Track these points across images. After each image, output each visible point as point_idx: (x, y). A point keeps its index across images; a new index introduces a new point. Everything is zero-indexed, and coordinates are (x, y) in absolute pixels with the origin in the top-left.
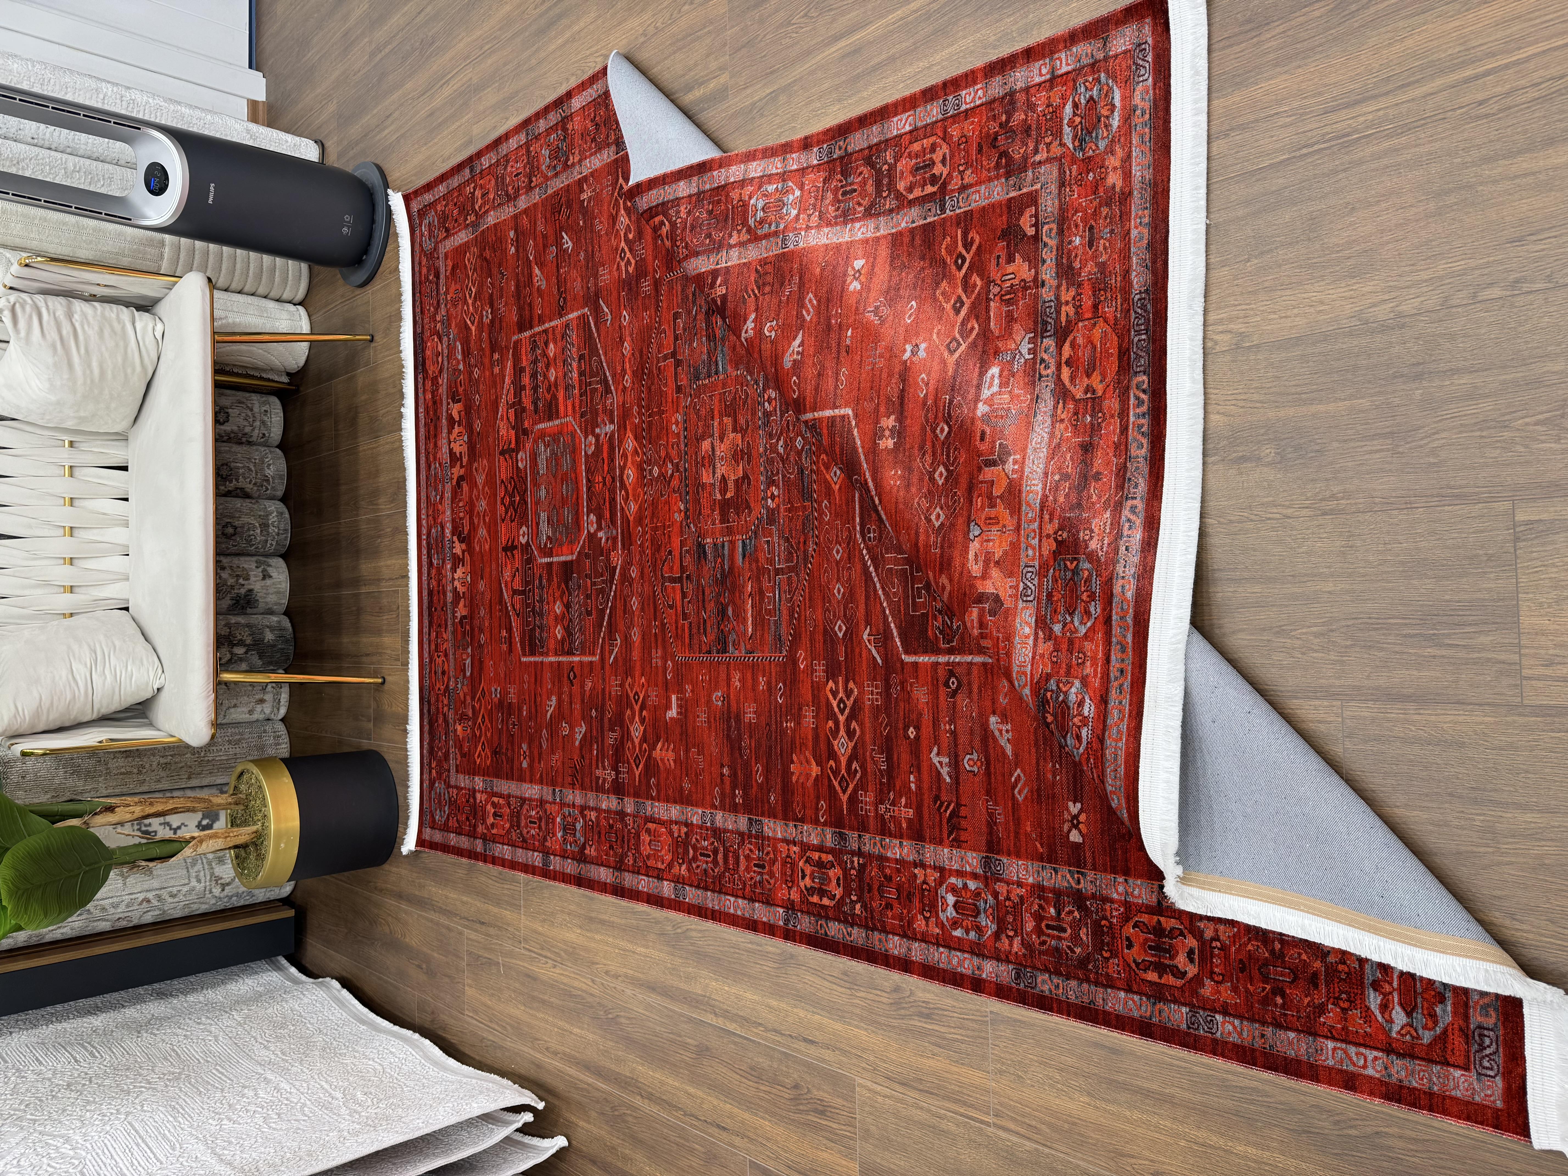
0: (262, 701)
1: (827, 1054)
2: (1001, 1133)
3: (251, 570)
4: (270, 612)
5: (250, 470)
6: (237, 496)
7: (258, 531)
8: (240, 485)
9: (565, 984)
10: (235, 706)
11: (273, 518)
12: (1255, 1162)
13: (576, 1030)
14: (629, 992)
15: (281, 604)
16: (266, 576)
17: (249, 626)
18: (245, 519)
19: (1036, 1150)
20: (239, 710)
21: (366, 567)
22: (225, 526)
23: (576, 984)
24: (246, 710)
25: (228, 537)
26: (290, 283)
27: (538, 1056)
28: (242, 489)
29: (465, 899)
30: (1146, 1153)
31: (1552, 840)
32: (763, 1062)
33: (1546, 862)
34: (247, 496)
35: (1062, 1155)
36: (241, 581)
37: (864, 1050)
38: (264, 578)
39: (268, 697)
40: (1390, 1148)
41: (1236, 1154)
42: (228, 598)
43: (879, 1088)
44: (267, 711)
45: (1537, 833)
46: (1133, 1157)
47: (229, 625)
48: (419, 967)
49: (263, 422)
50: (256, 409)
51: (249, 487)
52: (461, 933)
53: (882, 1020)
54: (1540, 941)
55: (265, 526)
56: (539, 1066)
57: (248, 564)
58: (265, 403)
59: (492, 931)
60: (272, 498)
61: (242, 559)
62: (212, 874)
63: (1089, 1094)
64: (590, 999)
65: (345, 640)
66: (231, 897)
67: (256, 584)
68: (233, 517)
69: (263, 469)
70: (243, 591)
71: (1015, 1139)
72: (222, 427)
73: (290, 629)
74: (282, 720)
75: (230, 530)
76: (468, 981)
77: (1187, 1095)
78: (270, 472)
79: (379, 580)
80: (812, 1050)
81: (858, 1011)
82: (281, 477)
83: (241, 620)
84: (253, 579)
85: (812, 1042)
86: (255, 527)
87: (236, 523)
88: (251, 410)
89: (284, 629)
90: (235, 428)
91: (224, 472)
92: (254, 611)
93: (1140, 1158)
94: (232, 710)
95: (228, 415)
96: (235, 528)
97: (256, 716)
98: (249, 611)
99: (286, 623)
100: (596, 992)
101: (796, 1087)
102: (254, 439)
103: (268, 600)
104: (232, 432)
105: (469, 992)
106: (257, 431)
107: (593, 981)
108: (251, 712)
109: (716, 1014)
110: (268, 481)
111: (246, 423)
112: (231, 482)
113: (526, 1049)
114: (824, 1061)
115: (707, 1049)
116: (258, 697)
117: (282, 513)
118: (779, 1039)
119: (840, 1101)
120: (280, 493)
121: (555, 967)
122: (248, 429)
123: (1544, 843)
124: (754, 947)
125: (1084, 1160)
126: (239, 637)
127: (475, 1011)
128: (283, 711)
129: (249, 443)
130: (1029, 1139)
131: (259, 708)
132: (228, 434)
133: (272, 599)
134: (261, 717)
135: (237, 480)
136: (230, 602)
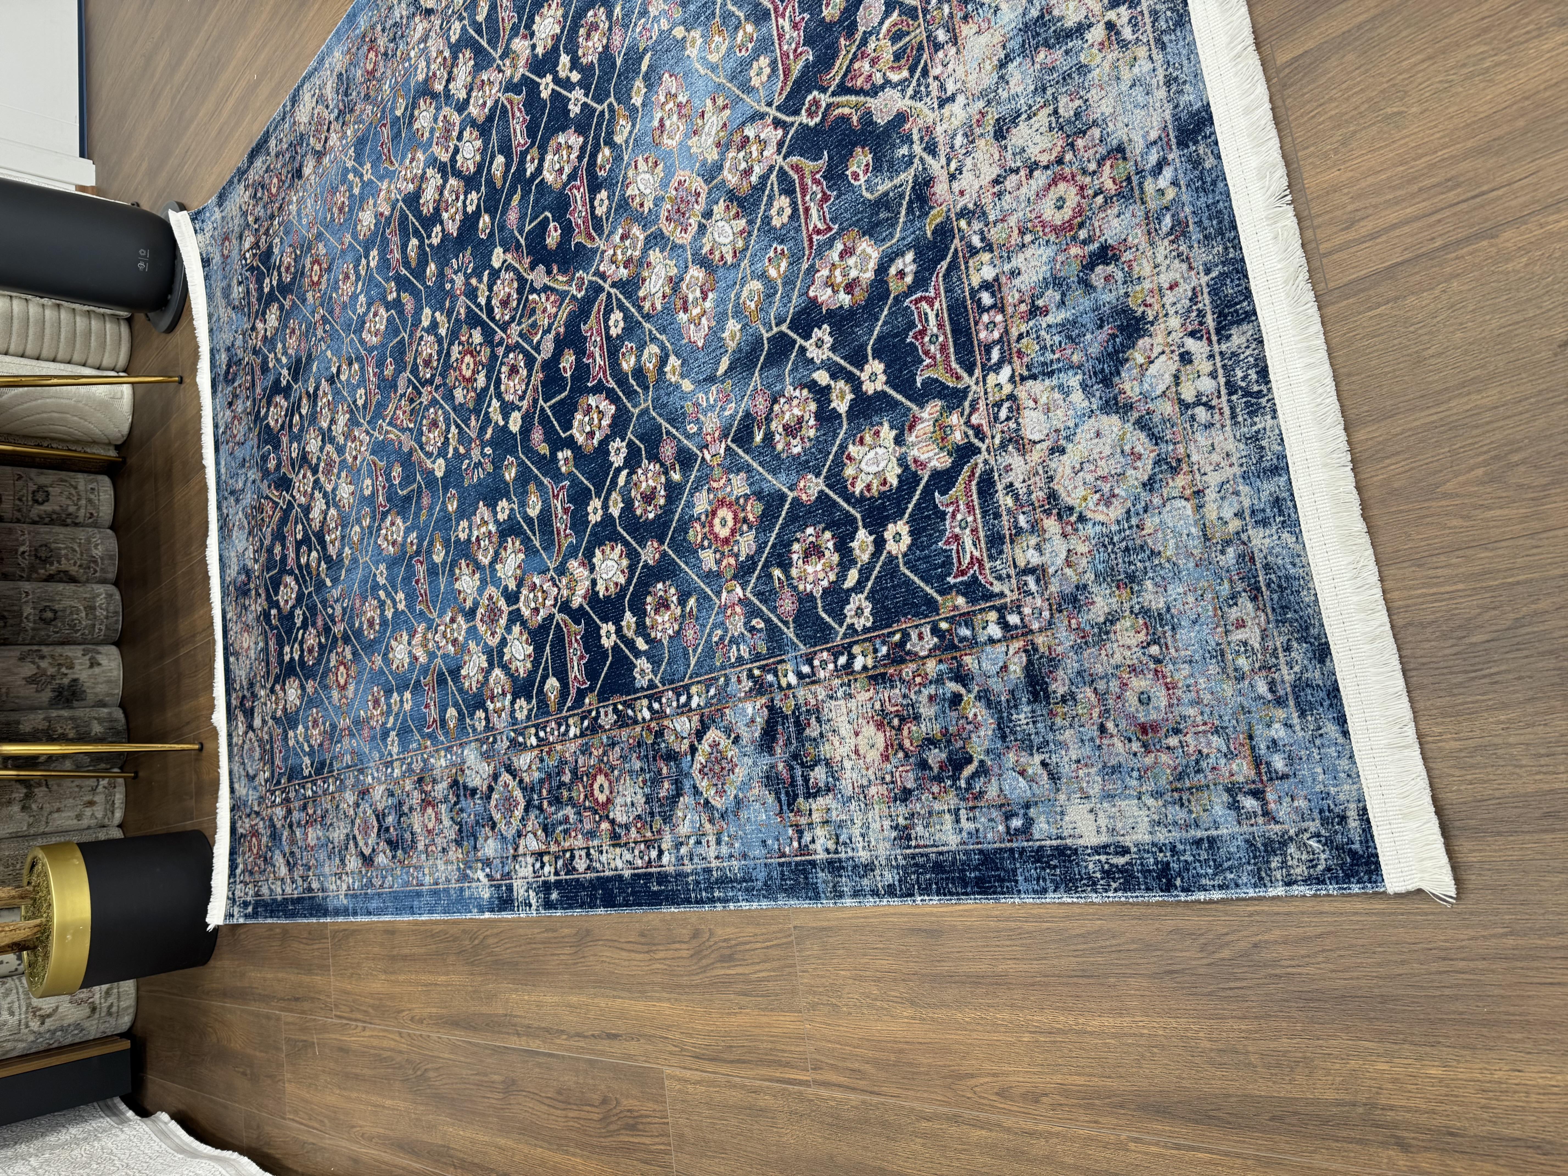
0: (91, 803)
1: (633, 1048)
2: (824, 1092)
3: (77, 658)
4: (102, 704)
5: (74, 551)
6: (61, 581)
7: (83, 614)
8: (63, 567)
9: (374, 1048)
10: (59, 810)
11: (101, 601)
12: (1115, 1036)
13: (388, 1103)
14: (434, 1036)
15: (113, 695)
16: (94, 664)
17: (72, 718)
18: (67, 603)
19: (864, 1102)
20: (64, 815)
21: (183, 626)
22: (43, 610)
23: (385, 1043)
24: (72, 814)
25: (48, 622)
26: (108, 348)
27: (355, 1147)
28: (66, 572)
29: (280, 975)
30: (987, 1066)
31: (1398, 453)
32: (569, 1079)
33: (1396, 485)
34: (73, 580)
35: (892, 1101)
36: (64, 670)
37: (668, 1028)
38: (92, 666)
39: (99, 798)
40: (1275, 963)
41: (1091, 1033)
42: (48, 689)
43: (688, 1074)
44: (99, 815)
45: (1377, 452)
46: (972, 1076)
47: (48, 719)
48: (244, 1074)
49: (90, 501)
50: (81, 487)
51: (73, 570)
52: (278, 1019)
53: (685, 980)
54: (1410, 597)
55: (90, 609)
56: (356, 1161)
57: (74, 652)
58: (91, 481)
59: (306, 1006)
60: (103, 581)
61: (67, 647)
62: (29, 1005)
63: (913, 1003)
64: (399, 1058)
65: (169, 714)
66: (53, 1032)
67: (82, 672)
68: (52, 601)
69: (88, 550)
70: (66, 681)
71: (838, 1095)
72: (42, 508)
73: (123, 720)
74: (120, 826)
75: (49, 615)
76: (288, 1076)
77: (1022, 967)
78: (97, 552)
79: (194, 636)
80: (616, 1047)
81: (658, 979)
82: (111, 557)
83: (65, 713)
84: (77, 667)
85: (615, 1036)
86: (78, 610)
87: (57, 607)
88: (76, 488)
89: (116, 721)
90: (57, 508)
91: (43, 554)
92: (83, 703)
93: (980, 1075)
94: (56, 815)
95: (48, 494)
96: (55, 612)
97: (85, 822)
98: (76, 704)
99: (119, 714)
100: (404, 1047)
101: (605, 1101)
102: (80, 520)
103: (98, 690)
104: (54, 512)
105: (290, 1088)
106: (83, 511)
107: (400, 1033)
108: (79, 817)
109: (519, 1035)
110: (95, 562)
111: (69, 502)
112: (52, 564)
113: (344, 1143)
114: (630, 1057)
115: (514, 1082)
116: (87, 798)
117: (111, 595)
118: (582, 1044)
119: (651, 1105)
120: (112, 575)
121: (364, 1029)
122: (72, 509)
123: (1388, 461)
124: (550, 935)
125: (917, 1099)
126: (60, 731)
127: (296, 1112)
128: (118, 815)
129: (76, 525)
130: (854, 1089)
131: (88, 812)
132: (49, 515)
133: (102, 689)
134: (93, 822)
135: (59, 562)
136: (51, 694)
